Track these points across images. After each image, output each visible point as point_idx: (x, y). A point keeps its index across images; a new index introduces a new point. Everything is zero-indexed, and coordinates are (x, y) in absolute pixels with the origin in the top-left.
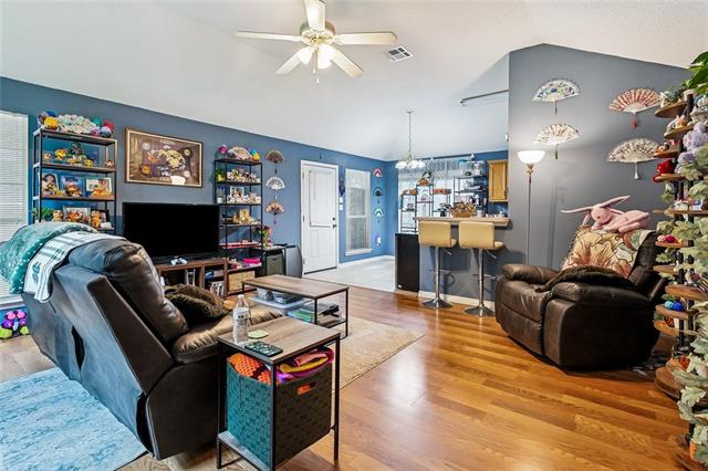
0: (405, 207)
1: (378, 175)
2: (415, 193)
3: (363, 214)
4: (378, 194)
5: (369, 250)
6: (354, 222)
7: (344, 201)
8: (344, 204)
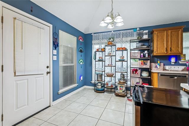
0: (97, 59)
1: (81, 40)
2: (103, 50)
3: (72, 63)
4: (81, 51)
5: (76, 85)
6: (65, 68)
7: (58, 52)
8: (58, 55)
